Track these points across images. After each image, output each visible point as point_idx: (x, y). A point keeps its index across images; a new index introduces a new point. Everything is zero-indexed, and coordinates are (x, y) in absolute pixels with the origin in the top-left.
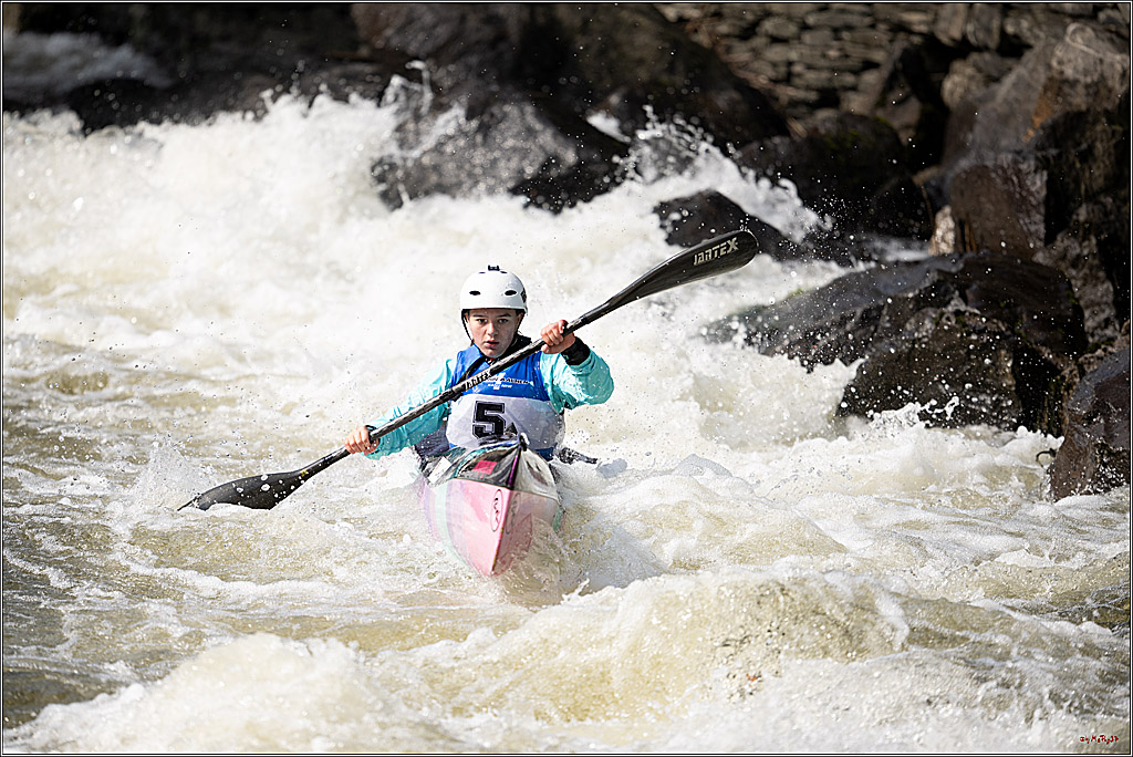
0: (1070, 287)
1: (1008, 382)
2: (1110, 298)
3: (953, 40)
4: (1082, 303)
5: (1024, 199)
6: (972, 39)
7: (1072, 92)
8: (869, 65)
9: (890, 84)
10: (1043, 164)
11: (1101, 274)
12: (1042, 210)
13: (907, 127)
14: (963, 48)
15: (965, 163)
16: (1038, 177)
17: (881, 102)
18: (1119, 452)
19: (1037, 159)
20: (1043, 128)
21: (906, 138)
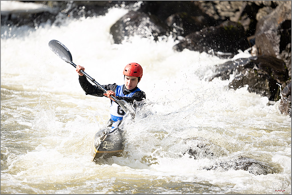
0: (285, 64)
1: (268, 88)
3: (260, 4)
4: (288, 69)
5: (274, 42)
6: (264, 4)
7: (288, 16)
8: (238, 10)
9: (242, 14)
10: (279, 33)
12: (279, 45)
13: (246, 26)
14: (262, 6)
15: (260, 34)
16: (278, 37)
17: (240, 19)
19: (278, 32)
20: (280, 24)
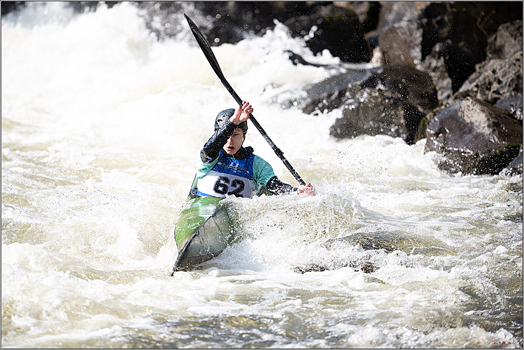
0: (431, 80)
1: (402, 121)
2: (450, 86)
4: (437, 88)
5: (411, 42)
10: (421, 26)
11: (446, 75)
12: (420, 46)
13: (362, 13)
15: (386, 28)
16: (418, 32)
18: (450, 150)
19: (418, 24)
20: (421, 10)
21: (362, 18)
